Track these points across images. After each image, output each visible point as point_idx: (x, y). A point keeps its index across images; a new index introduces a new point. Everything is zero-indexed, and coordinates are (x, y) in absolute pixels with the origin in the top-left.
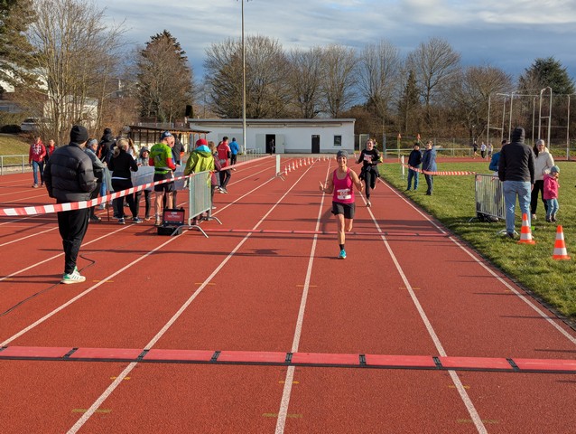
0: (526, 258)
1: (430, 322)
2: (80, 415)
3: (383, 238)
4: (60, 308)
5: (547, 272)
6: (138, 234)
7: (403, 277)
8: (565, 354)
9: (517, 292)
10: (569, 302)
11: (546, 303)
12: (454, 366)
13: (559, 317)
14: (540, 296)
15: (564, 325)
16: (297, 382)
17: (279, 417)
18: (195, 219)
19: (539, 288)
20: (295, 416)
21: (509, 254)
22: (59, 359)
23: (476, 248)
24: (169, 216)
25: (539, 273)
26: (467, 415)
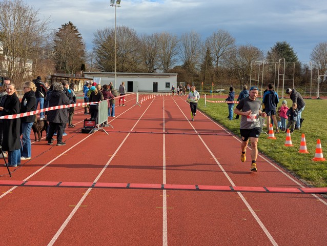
0: (272, 145)
1: (227, 173)
3: (199, 135)
4: (46, 166)
5: (282, 152)
6: (71, 133)
7: (212, 154)
9: (268, 161)
10: (292, 165)
11: (281, 165)
12: (239, 190)
15: (290, 174)
16: (168, 196)
17: (164, 209)
19: (278, 159)
20: (170, 208)
22: (54, 186)
24: (87, 123)
25: (278, 152)
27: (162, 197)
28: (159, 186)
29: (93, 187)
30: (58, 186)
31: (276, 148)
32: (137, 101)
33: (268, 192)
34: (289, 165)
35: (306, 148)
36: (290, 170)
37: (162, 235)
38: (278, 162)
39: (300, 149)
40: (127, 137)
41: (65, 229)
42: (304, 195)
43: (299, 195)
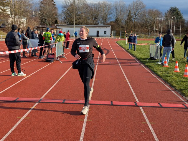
0: (166, 71)
1: (134, 91)
2: (20, 119)
3: (119, 64)
4: (13, 85)
5: (172, 76)
6: (39, 62)
7: (126, 77)
8: (177, 102)
9: (162, 82)
10: (179, 86)
11: (172, 86)
12: (141, 105)
13: (176, 90)
14: (170, 84)
15: (177, 93)
16: (90, 110)
17: (84, 121)
18: (58, 57)
19: (169, 81)
20: (89, 120)
21: (160, 70)
23: (149, 68)
24: (49, 56)
25: (169, 76)
26: (145, 121)
30: (15, 101)
33: (161, 107)
39: (185, 74)
42: (187, 110)
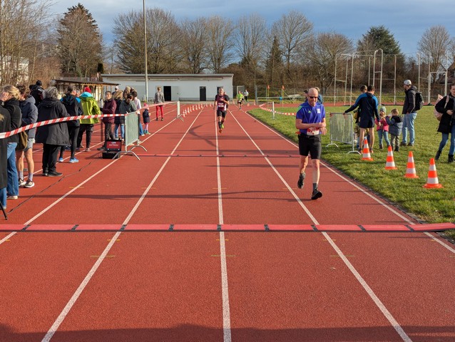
0: (367, 169)
2: (97, 258)
3: (266, 158)
4: (55, 204)
5: (382, 177)
7: (285, 182)
9: (362, 190)
10: (397, 194)
11: (382, 196)
12: (325, 230)
15: (393, 207)
16: (228, 240)
17: (222, 256)
19: (377, 187)
20: (230, 256)
22: (68, 231)
24: (110, 145)
25: (376, 178)
27: (219, 241)
28: (214, 227)
29: (122, 230)
30: (73, 230)
31: (373, 172)
32: (179, 113)
33: (364, 231)
34: (393, 194)
35: (414, 171)
36: (393, 202)
37: (220, 292)
38: (377, 191)
39: (407, 172)
40: (166, 162)
41: (86, 288)
42: (414, 234)
43: (407, 234)
